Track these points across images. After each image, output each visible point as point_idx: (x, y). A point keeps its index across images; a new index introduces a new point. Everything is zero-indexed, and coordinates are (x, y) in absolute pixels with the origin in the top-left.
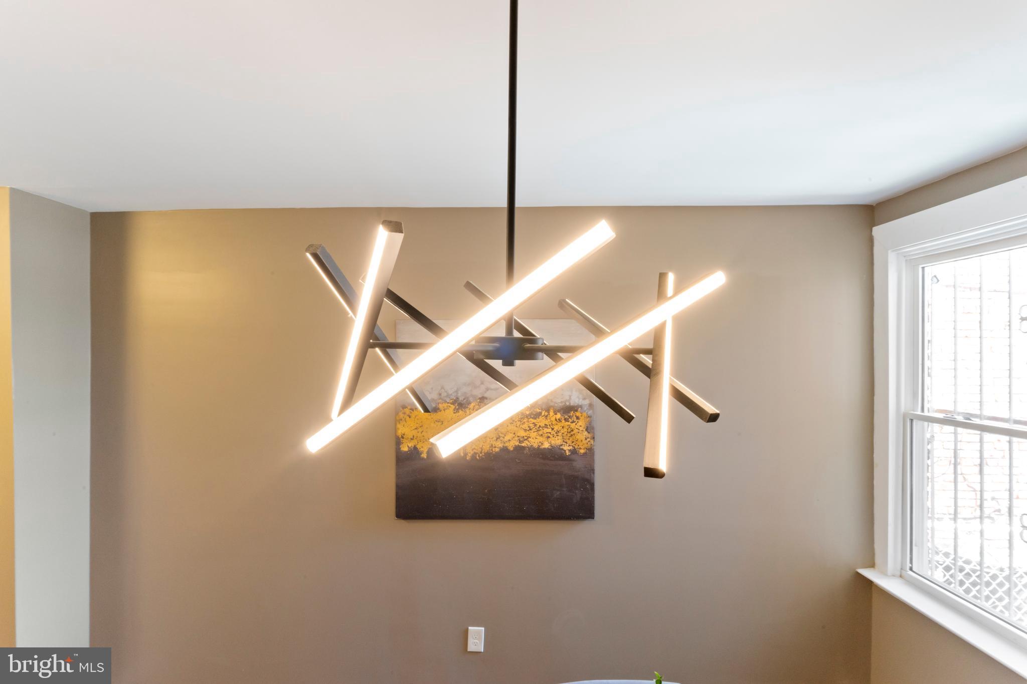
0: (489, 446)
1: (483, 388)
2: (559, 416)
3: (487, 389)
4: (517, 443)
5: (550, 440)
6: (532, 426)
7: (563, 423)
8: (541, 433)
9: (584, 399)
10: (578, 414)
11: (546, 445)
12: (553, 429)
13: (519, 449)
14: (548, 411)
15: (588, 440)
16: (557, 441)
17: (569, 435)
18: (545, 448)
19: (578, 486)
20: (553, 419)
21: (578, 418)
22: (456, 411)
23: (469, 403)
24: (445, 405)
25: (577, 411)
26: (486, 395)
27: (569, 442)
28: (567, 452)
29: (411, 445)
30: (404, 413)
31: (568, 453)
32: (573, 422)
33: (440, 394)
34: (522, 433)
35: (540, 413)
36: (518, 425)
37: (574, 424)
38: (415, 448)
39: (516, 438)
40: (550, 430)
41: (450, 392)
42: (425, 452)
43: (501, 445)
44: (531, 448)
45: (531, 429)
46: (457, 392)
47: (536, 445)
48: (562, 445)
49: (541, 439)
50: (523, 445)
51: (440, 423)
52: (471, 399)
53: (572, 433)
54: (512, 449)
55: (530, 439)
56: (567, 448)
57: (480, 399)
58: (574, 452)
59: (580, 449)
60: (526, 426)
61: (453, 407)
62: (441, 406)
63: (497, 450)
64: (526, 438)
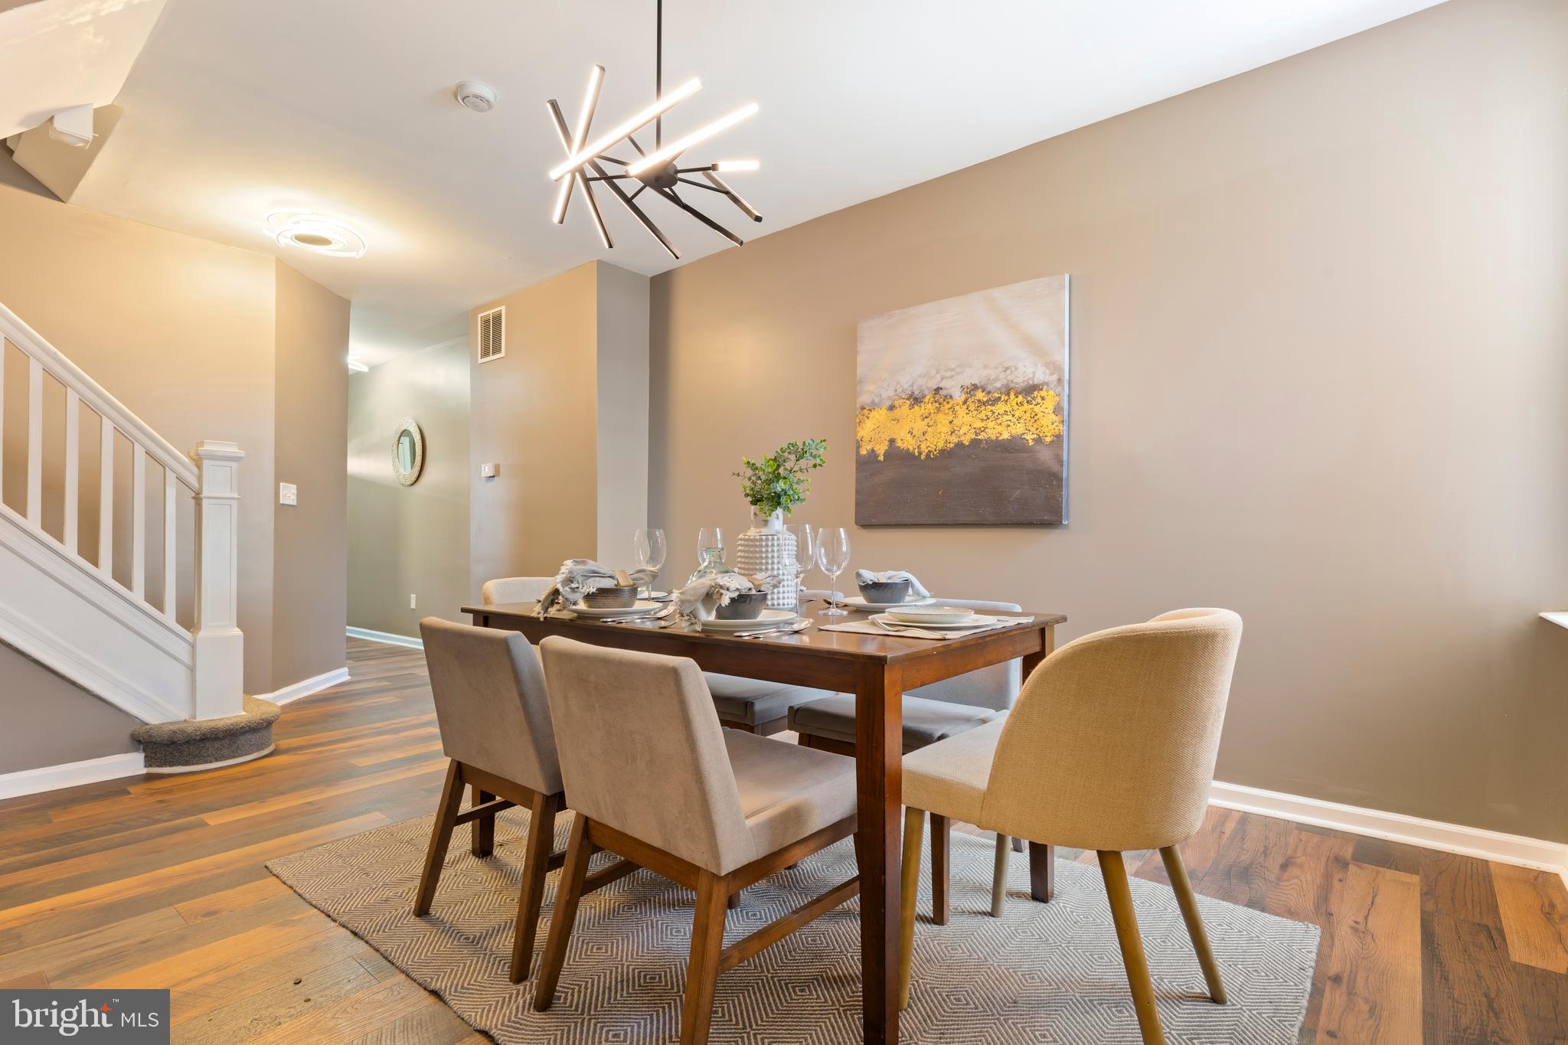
0: (943, 442)
1: (938, 377)
2: (1020, 398)
3: (943, 379)
4: (973, 436)
5: (1010, 428)
6: (990, 414)
7: (1026, 407)
8: (999, 421)
9: (1052, 374)
10: (1043, 393)
11: (1006, 436)
12: (1013, 416)
13: (975, 443)
14: (1008, 394)
15: (1056, 424)
16: (1018, 429)
17: (1033, 420)
18: (1003, 439)
19: (1043, 482)
20: (1014, 403)
21: (1043, 398)
22: (912, 407)
23: (924, 397)
24: (901, 401)
25: (1041, 390)
26: (941, 385)
27: (1033, 429)
28: (1030, 441)
29: (869, 447)
30: (863, 415)
31: (1031, 443)
32: (1038, 404)
33: (896, 390)
34: (980, 424)
35: (1000, 398)
36: (974, 416)
37: (1039, 406)
38: (873, 450)
39: (973, 431)
40: (1010, 417)
41: (906, 387)
42: (882, 454)
43: (956, 440)
44: (988, 441)
45: (988, 419)
46: (912, 385)
47: (993, 437)
48: (1024, 434)
49: (999, 428)
50: (979, 437)
51: (896, 422)
52: (926, 392)
53: (1036, 418)
54: (967, 444)
55: (986, 430)
56: (1029, 437)
57: (935, 390)
58: (1039, 440)
59: (1046, 436)
60: (982, 415)
61: (908, 402)
62: (896, 403)
63: (952, 445)
64: (982, 429)
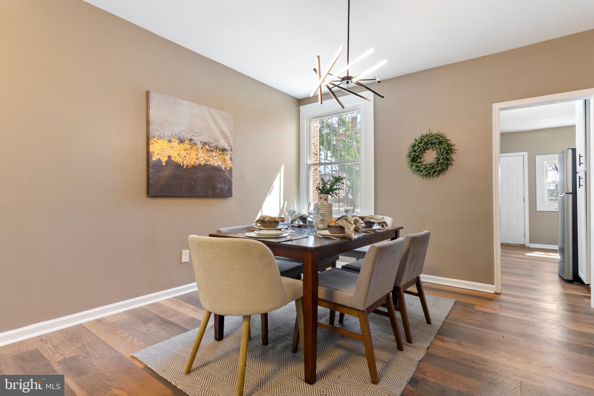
0: (193, 162)
1: (191, 134)
2: (220, 152)
3: (193, 136)
4: (205, 162)
5: (217, 162)
6: (211, 155)
7: (222, 156)
8: (214, 159)
9: (229, 147)
10: (227, 153)
11: (216, 165)
12: (218, 158)
13: (205, 165)
14: (216, 149)
15: (230, 164)
16: (220, 163)
17: (224, 161)
18: (215, 166)
19: (227, 183)
20: (218, 154)
21: (227, 154)
22: (179, 143)
23: (185, 141)
24: (175, 140)
25: (227, 151)
26: (192, 138)
27: (224, 164)
28: (223, 168)
29: (158, 157)
30: (154, 140)
31: (224, 169)
32: (225, 156)
33: (172, 134)
34: (207, 158)
35: (214, 150)
36: (205, 154)
37: (226, 156)
38: (159, 159)
39: (205, 160)
40: (217, 158)
41: (177, 134)
42: (164, 162)
43: (199, 162)
44: (210, 165)
45: (210, 157)
46: (179, 134)
47: (212, 164)
48: (221, 165)
49: (214, 161)
50: (207, 163)
51: (172, 148)
52: (186, 139)
53: (225, 160)
54: (203, 165)
55: (210, 161)
56: (223, 167)
57: (190, 139)
58: (226, 168)
59: (228, 167)
60: (208, 155)
61: (178, 141)
62: (172, 140)
63: (197, 164)
64: (208, 160)
